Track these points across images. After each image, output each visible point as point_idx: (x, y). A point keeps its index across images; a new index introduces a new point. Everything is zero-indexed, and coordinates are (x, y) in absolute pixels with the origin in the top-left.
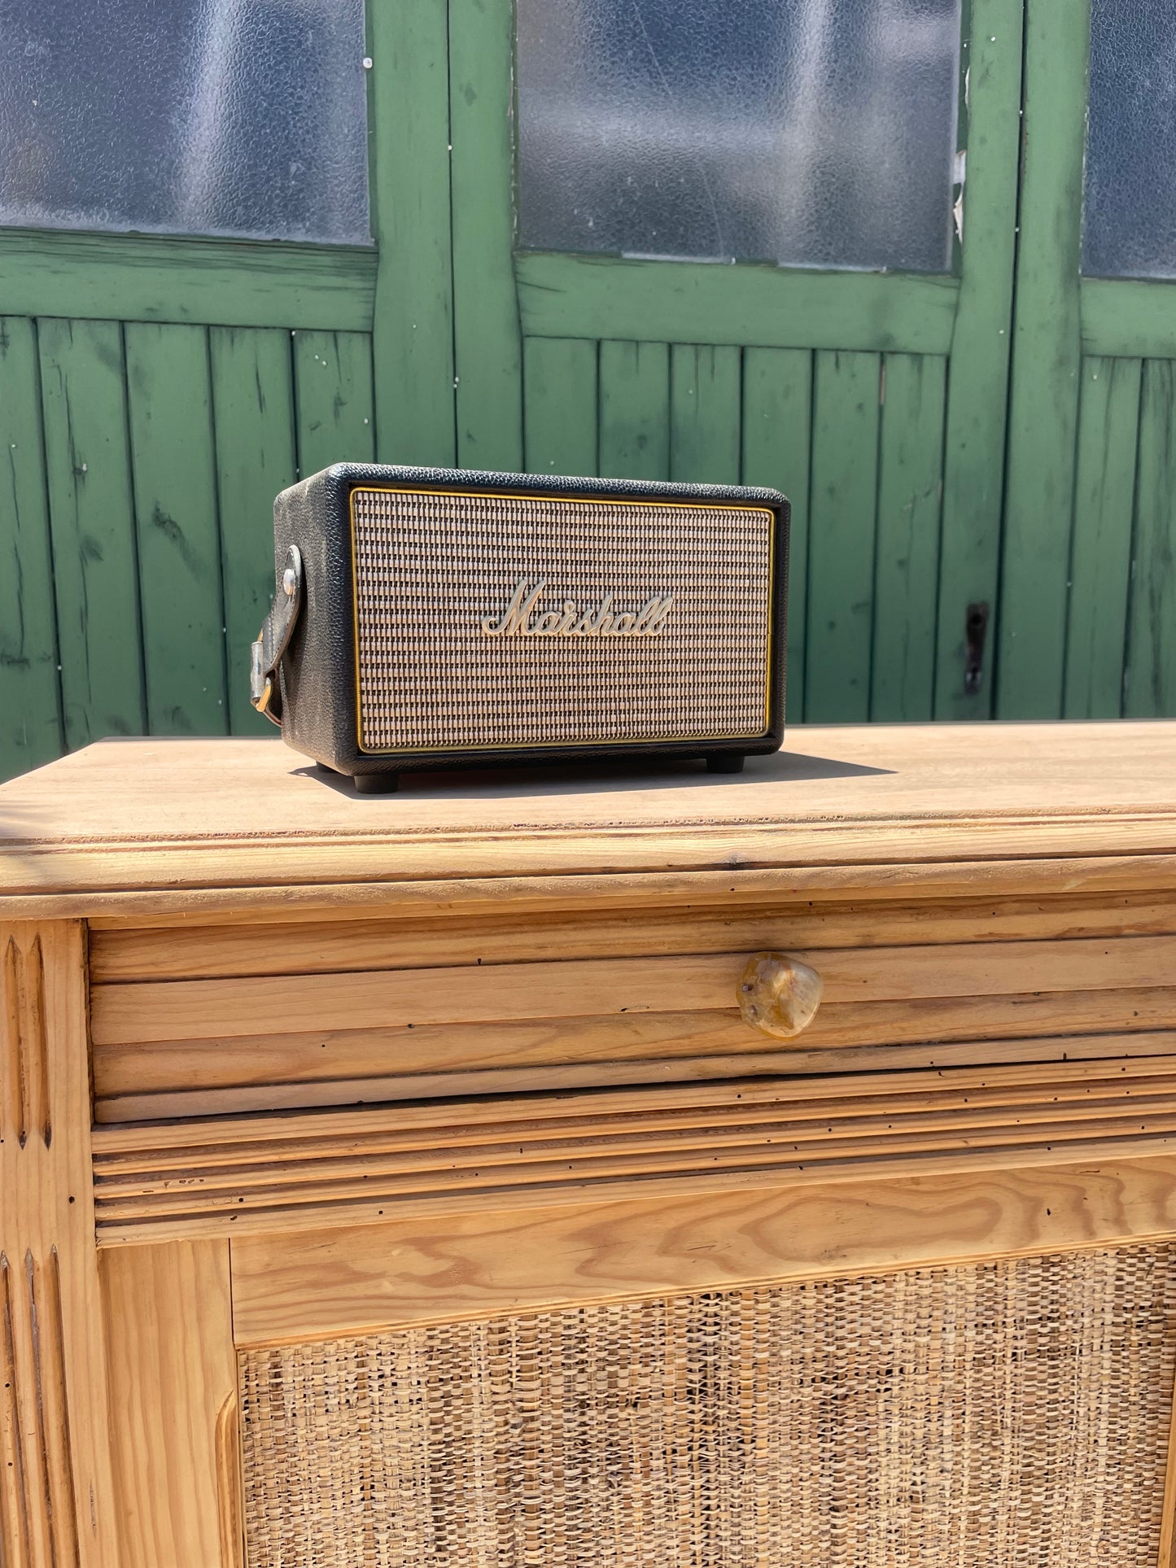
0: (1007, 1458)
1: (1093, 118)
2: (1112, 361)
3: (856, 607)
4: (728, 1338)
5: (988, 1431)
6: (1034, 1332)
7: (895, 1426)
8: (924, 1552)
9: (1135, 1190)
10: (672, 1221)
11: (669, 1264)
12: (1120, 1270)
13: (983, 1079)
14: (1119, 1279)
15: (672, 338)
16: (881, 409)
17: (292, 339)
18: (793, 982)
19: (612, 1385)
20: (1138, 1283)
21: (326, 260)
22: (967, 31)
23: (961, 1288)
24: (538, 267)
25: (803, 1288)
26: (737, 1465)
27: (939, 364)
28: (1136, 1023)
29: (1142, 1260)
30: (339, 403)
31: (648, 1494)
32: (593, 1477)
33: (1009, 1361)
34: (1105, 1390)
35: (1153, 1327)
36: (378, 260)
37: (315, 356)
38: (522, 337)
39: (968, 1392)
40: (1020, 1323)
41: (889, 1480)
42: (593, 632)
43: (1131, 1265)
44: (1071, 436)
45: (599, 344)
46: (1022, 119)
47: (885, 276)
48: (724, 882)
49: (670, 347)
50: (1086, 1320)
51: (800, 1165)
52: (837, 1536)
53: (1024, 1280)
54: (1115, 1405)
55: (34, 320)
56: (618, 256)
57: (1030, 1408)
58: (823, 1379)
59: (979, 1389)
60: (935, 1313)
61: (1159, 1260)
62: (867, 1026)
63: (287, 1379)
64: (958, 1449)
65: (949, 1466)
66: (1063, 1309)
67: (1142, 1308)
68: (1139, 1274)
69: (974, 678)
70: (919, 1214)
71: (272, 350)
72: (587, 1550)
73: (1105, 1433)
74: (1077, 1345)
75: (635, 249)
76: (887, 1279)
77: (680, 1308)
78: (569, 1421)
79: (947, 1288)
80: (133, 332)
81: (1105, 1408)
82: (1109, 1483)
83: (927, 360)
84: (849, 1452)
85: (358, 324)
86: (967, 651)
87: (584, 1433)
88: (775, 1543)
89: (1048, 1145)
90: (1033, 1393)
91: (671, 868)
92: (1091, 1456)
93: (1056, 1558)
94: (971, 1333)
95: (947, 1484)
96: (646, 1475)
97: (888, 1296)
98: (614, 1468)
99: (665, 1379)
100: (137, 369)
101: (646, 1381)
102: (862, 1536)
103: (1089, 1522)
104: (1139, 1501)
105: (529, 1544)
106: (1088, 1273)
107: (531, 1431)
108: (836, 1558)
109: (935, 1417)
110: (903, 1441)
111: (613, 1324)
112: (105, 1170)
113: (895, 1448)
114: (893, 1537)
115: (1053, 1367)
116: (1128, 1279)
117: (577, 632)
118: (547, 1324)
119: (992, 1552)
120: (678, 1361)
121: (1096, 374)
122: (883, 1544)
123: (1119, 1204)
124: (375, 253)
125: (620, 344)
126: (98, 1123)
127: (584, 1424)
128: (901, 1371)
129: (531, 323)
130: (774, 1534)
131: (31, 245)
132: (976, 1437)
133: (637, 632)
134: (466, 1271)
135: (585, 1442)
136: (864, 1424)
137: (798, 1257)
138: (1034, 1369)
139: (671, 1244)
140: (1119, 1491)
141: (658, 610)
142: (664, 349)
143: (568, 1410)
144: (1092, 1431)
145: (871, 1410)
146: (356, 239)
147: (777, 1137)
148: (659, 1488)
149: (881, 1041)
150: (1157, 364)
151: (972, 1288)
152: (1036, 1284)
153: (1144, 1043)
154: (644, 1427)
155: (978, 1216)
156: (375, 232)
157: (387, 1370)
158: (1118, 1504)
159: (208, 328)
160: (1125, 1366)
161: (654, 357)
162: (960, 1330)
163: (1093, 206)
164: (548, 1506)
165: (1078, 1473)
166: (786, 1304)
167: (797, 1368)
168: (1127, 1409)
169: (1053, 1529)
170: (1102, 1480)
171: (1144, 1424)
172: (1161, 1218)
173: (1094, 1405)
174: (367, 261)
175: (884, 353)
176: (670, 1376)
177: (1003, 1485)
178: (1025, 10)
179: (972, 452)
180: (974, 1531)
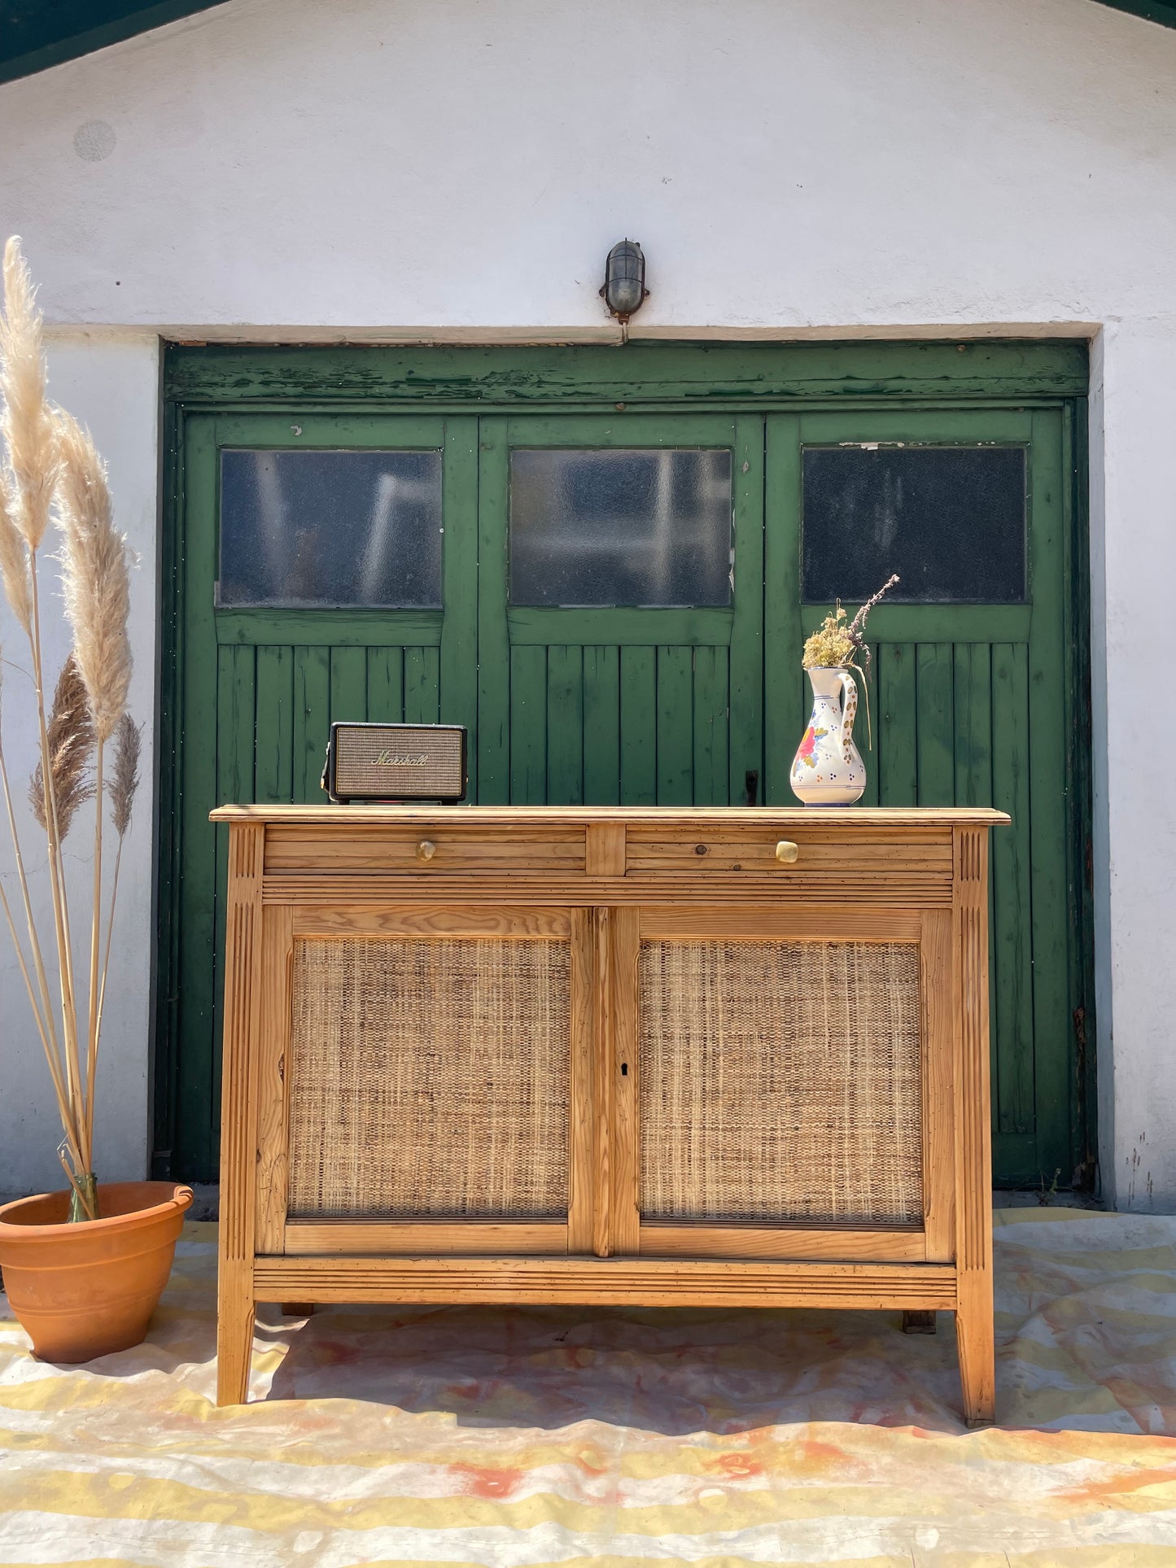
0: (515, 1009)
1: (806, 526)
3: (684, 772)
4: (427, 958)
5: (508, 998)
6: (521, 969)
7: (478, 992)
8: (488, 1037)
9: (542, 921)
10: (406, 915)
12: (550, 953)
13: (485, 879)
14: (550, 956)
15: (583, 644)
16: (693, 673)
17: (403, 651)
18: (425, 846)
19: (394, 968)
20: (556, 958)
21: (421, 615)
22: (734, 489)
23: (497, 952)
24: (518, 614)
25: (449, 946)
26: (430, 998)
27: (725, 650)
28: (529, 866)
29: (557, 950)
30: (423, 678)
31: (403, 1002)
32: (388, 995)
33: (514, 977)
34: (547, 991)
35: (561, 973)
36: (444, 615)
37: (413, 658)
38: (510, 645)
39: (501, 985)
40: (517, 965)
41: (477, 1009)
42: (403, 764)
43: (553, 952)
45: (547, 647)
46: (764, 531)
47: (694, 609)
49: (583, 647)
50: (538, 967)
51: (435, 899)
52: (461, 1026)
53: (517, 951)
54: (551, 998)
55: (293, 647)
56: (558, 606)
57: (521, 993)
58: (456, 975)
59: (504, 985)
60: (490, 958)
61: (562, 950)
62: (454, 863)
63: (307, 953)
64: (499, 1003)
65: (495, 1008)
66: (531, 963)
67: (558, 966)
68: (556, 955)
70: (475, 921)
71: (395, 656)
72: (385, 1017)
73: (548, 1007)
74: (536, 975)
75: (566, 603)
76: (471, 943)
78: (381, 977)
80: (333, 649)
81: (548, 997)
82: (551, 1024)
83: (717, 649)
84: (464, 999)
85: (434, 643)
86: (747, 795)
87: (386, 981)
88: (441, 1025)
89: (505, 899)
90: (522, 989)
92: (544, 1014)
93: (534, 1048)
94: (501, 966)
95: (495, 1014)
96: (403, 996)
97: (475, 951)
98: (394, 993)
100: (335, 667)
101: (403, 968)
102: (469, 1027)
103: (545, 1038)
104: (562, 1033)
105: (369, 1012)
106: (539, 952)
107: (371, 978)
108: (460, 1033)
109: (490, 992)
110: (481, 998)
112: (265, 885)
113: (478, 1000)
114: (478, 1029)
115: (528, 981)
116: (552, 956)
117: (399, 764)
119: (511, 1042)
120: (413, 963)
122: (475, 1031)
123: (537, 924)
124: (443, 611)
125: (557, 647)
126: (264, 874)
127: (385, 978)
128: (479, 975)
129: (514, 639)
130: (441, 1022)
131: (294, 615)
132: (504, 1001)
133: (417, 765)
134: (350, 923)
135: (386, 984)
136: (468, 991)
137: (440, 929)
138: (522, 981)
139: (404, 921)
140: (555, 1028)
141: (424, 759)
142: (580, 648)
143: (381, 974)
144: (544, 1005)
145: (470, 986)
146: (435, 606)
147: (429, 891)
148: (407, 1001)
149: (456, 867)
151: (501, 952)
153: (531, 872)
154: (402, 982)
155: (492, 923)
156: (443, 603)
157: (333, 955)
158: (555, 1032)
159: (367, 648)
160: (553, 984)
161: (574, 653)
162: (498, 964)
163: (808, 569)
164: (375, 1001)
165: (539, 1019)
166: (444, 950)
167: (447, 970)
168: (555, 1000)
169: (532, 1038)
170: (548, 1024)
171: (561, 1005)
172: (551, 930)
173: (543, 996)
174: (439, 615)
175: (693, 647)
176: (409, 967)
177: (514, 1018)
178: (765, 479)
179: (745, 693)
180: (505, 1033)
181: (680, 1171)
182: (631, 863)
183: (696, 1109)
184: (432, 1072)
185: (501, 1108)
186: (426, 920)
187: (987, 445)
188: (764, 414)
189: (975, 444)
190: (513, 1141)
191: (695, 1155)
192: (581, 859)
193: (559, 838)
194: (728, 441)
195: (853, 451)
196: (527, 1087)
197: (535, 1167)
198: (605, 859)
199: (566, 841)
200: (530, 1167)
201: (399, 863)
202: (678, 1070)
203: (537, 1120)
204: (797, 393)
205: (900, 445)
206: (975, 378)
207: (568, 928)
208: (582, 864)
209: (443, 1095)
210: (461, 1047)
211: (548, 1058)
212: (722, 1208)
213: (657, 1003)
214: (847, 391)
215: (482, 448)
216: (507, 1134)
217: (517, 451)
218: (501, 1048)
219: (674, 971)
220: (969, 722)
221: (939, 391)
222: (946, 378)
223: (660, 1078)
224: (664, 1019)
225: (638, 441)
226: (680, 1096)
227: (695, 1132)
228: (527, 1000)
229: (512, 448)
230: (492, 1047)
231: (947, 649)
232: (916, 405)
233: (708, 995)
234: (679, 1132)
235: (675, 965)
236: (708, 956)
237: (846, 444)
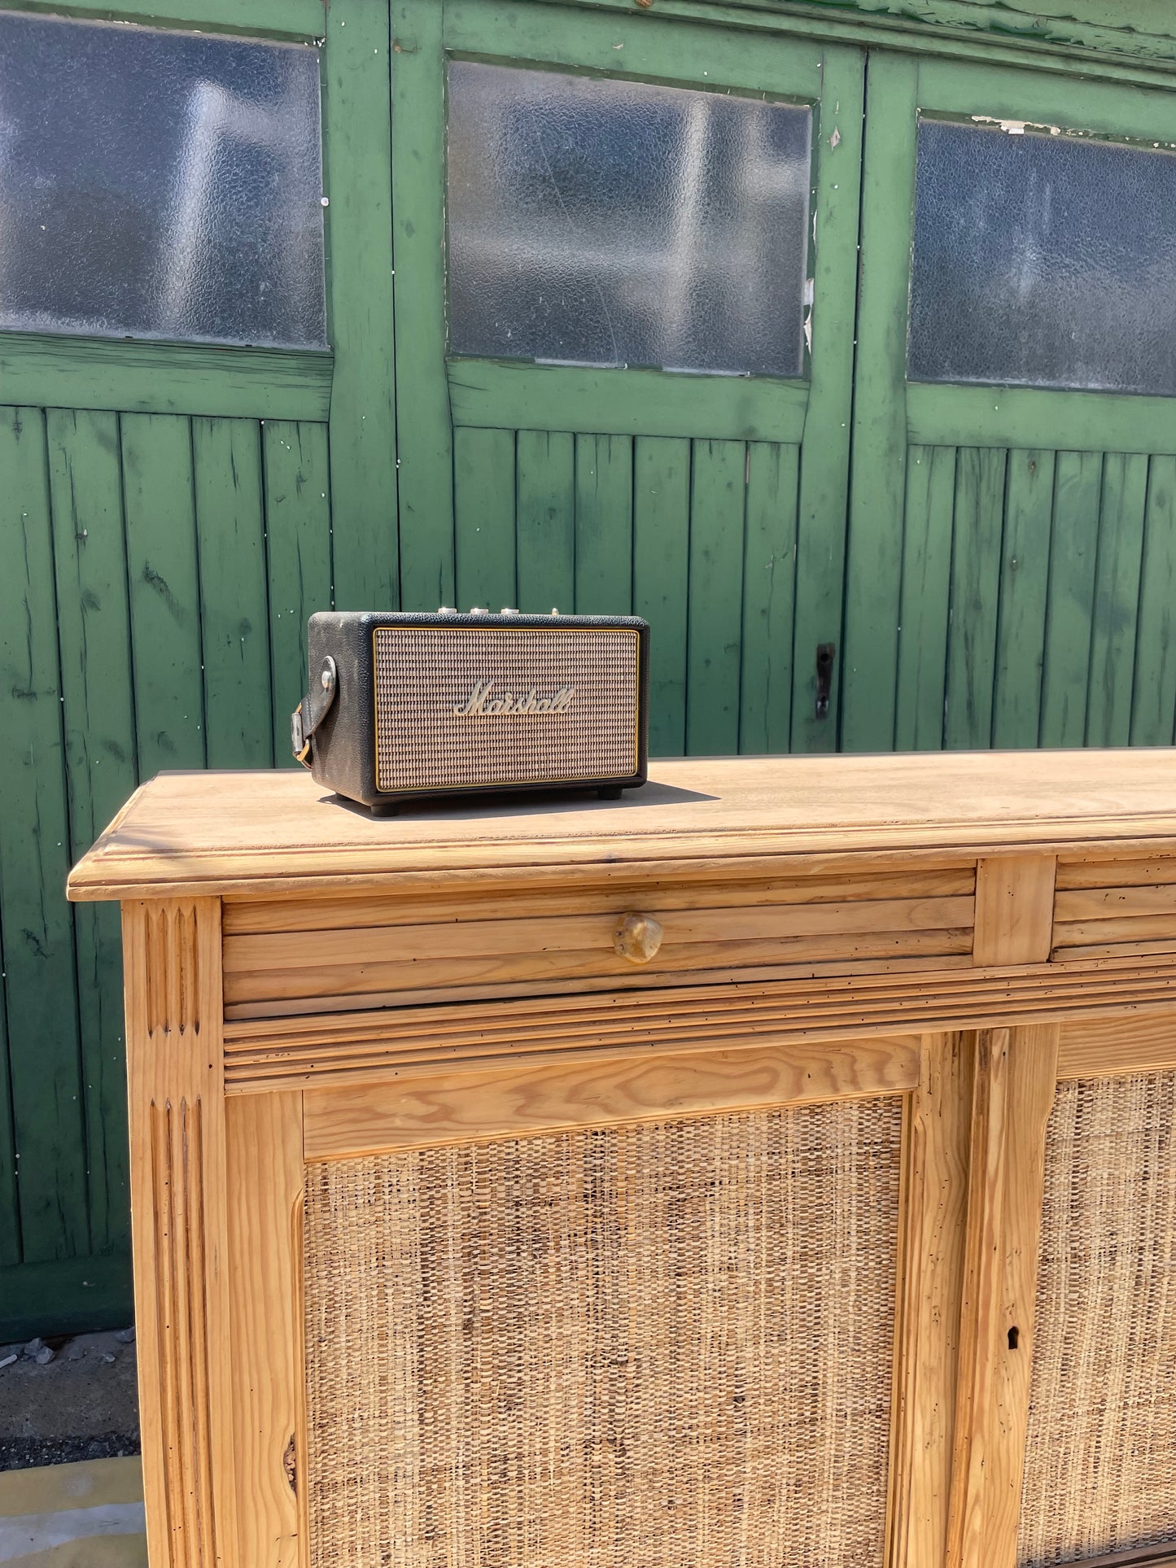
0: (790, 1242)
1: (917, 251)
2: (932, 449)
3: (728, 647)
5: (777, 1224)
6: (805, 1158)
7: (717, 1219)
8: (737, 1305)
9: (864, 1062)
10: (575, 1080)
11: (571, 1108)
12: (860, 1118)
13: (763, 990)
14: (861, 1124)
15: (575, 431)
16: (746, 487)
17: (261, 427)
18: (645, 930)
19: (536, 1191)
20: (872, 1127)
21: (293, 363)
22: (815, 180)
23: (758, 1129)
24: (465, 370)
25: (657, 1129)
26: (615, 1245)
27: (794, 450)
28: (857, 955)
29: (875, 1111)
30: (300, 480)
31: (558, 1263)
32: (523, 1251)
33: (789, 1177)
34: (854, 1198)
35: (883, 1156)
36: (334, 364)
37: (280, 441)
38: (453, 427)
39: (764, 1197)
40: (796, 1152)
41: (714, 1255)
42: (523, 711)
43: (868, 1115)
44: (900, 510)
45: (516, 433)
46: (859, 252)
47: (750, 379)
48: (605, 870)
49: (575, 435)
50: (839, 1151)
51: (652, 1043)
52: (680, 1293)
53: (798, 1124)
54: (860, 1208)
55: (43, 410)
56: (532, 361)
57: (804, 1208)
58: (670, 1188)
59: (770, 1195)
60: (741, 1145)
61: (886, 1111)
62: (692, 957)
63: (332, 1187)
64: (759, 1235)
65: (752, 1246)
66: (824, 1143)
67: (876, 1143)
68: (874, 1121)
69: (823, 705)
70: (727, 1077)
71: (245, 435)
72: (520, 1300)
73: (854, 1227)
74: (834, 1167)
75: (546, 355)
76: (709, 1121)
77: (579, 1141)
78: (508, 1215)
79: (748, 1129)
80: (127, 421)
81: (854, 1210)
82: (859, 1261)
83: (783, 447)
84: (688, 1237)
85: (318, 416)
86: (817, 683)
87: (518, 1223)
88: (640, 1297)
89: (804, 1030)
90: (806, 1199)
91: (573, 863)
92: (846, 1242)
93: (826, 1313)
94: (764, 1158)
95: (752, 1258)
96: (558, 1250)
97: (711, 1133)
98: (537, 1246)
99: (570, 1187)
100: (131, 454)
101: (557, 1189)
102: (697, 1293)
103: (847, 1289)
104: (880, 1275)
105: (483, 1296)
106: (840, 1120)
107: (485, 1221)
108: (680, 1308)
109: (742, 1213)
110: (723, 1229)
111: (537, 1152)
112: (231, 1048)
113: (717, 1234)
114: (717, 1294)
115: (819, 1181)
116: (866, 1124)
117: (514, 712)
118: (495, 1152)
119: (782, 1307)
120: (578, 1176)
121: (919, 460)
122: (710, 1299)
123: (853, 1071)
124: (331, 357)
125: (534, 433)
126: (226, 1021)
127: (518, 1217)
128: (720, 1183)
129: (461, 415)
130: (640, 1291)
131: (40, 347)
132: (770, 1228)
133: (552, 711)
134: (447, 1113)
135: (518, 1229)
136: (696, 1218)
137: (652, 1104)
138: (806, 1183)
139: (573, 1095)
140: (866, 1267)
141: (565, 697)
142: (570, 438)
143: (508, 1208)
144: (846, 1225)
145: (701, 1209)
146: (316, 346)
147: (638, 1026)
148: (566, 1259)
149: (701, 967)
150: (968, 451)
151: (764, 1129)
152: (806, 1127)
153: (860, 967)
154: (556, 1219)
155: (764, 1078)
156: (331, 341)
157: (394, 1181)
158: (866, 1276)
159: (191, 418)
160: (867, 1181)
161: (561, 445)
162: (758, 1156)
163: (917, 323)
164: (495, 1271)
165: (838, 1253)
166: (647, 1139)
167: (654, 1180)
168: (868, 1211)
169: (823, 1293)
170: (854, 1260)
171: (880, 1221)
172: (882, 1081)
173: (846, 1207)
174: (325, 364)
175: (748, 442)
176: (573, 1186)
177: (788, 1261)
178: (862, 163)
179: (821, 521)
180: (771, 1292)
181: (1079, 1487)
182: (1065, 935)
183: (1116, 1375)
184: (623, 1398)
185: (761, 1442)
186: (624, 1087)
187: (1165, 148)
188: (867, 49)
189: (1149, 144)
190: (784, 1498)
191: (1106, 1454)
192: (967, 930)
193: (919, 887)
194: (808, 87)
195: (988, 133)
196: (813, 1390)
197: (822, 1535)
198: (1012, 928)
199: (934, 893)
200: (813, 1537)
201: (566, 966)
202: (1092, 1316)
203: (829, 1449)
204: (925, 18)
205: (1055, 131)
206: (1167, 36)
207: (914, 1072)
208: (964, 942)
209: (644, 1438)
210: (679, 1339)
211: (851, 1329)
212: (1143, 1530)
213: (1062, 1195)
214: (996, 28)
215: (397, 48)
216: (772, 1487)
217: (457, 63)
218: (763, 1323)
219: (1096, 1129)
220: (1115, 571)
221: (1119, 50)
222: (1130, 29)
223: (1060, 1334)
224: (1076, 1224)
225: (669, 71)
226: (1092, 1360)
227: (1111, 1417)
228: (815, 1219)
229: (450, 55)
230: (743, 1324)
231: (1094, 463)
232: (1085, 68)
233: (1154, 1168)
234: (1084, 1421)
235: (1100, 1120)
236: (1158, 1096)
237: (982, 118)
